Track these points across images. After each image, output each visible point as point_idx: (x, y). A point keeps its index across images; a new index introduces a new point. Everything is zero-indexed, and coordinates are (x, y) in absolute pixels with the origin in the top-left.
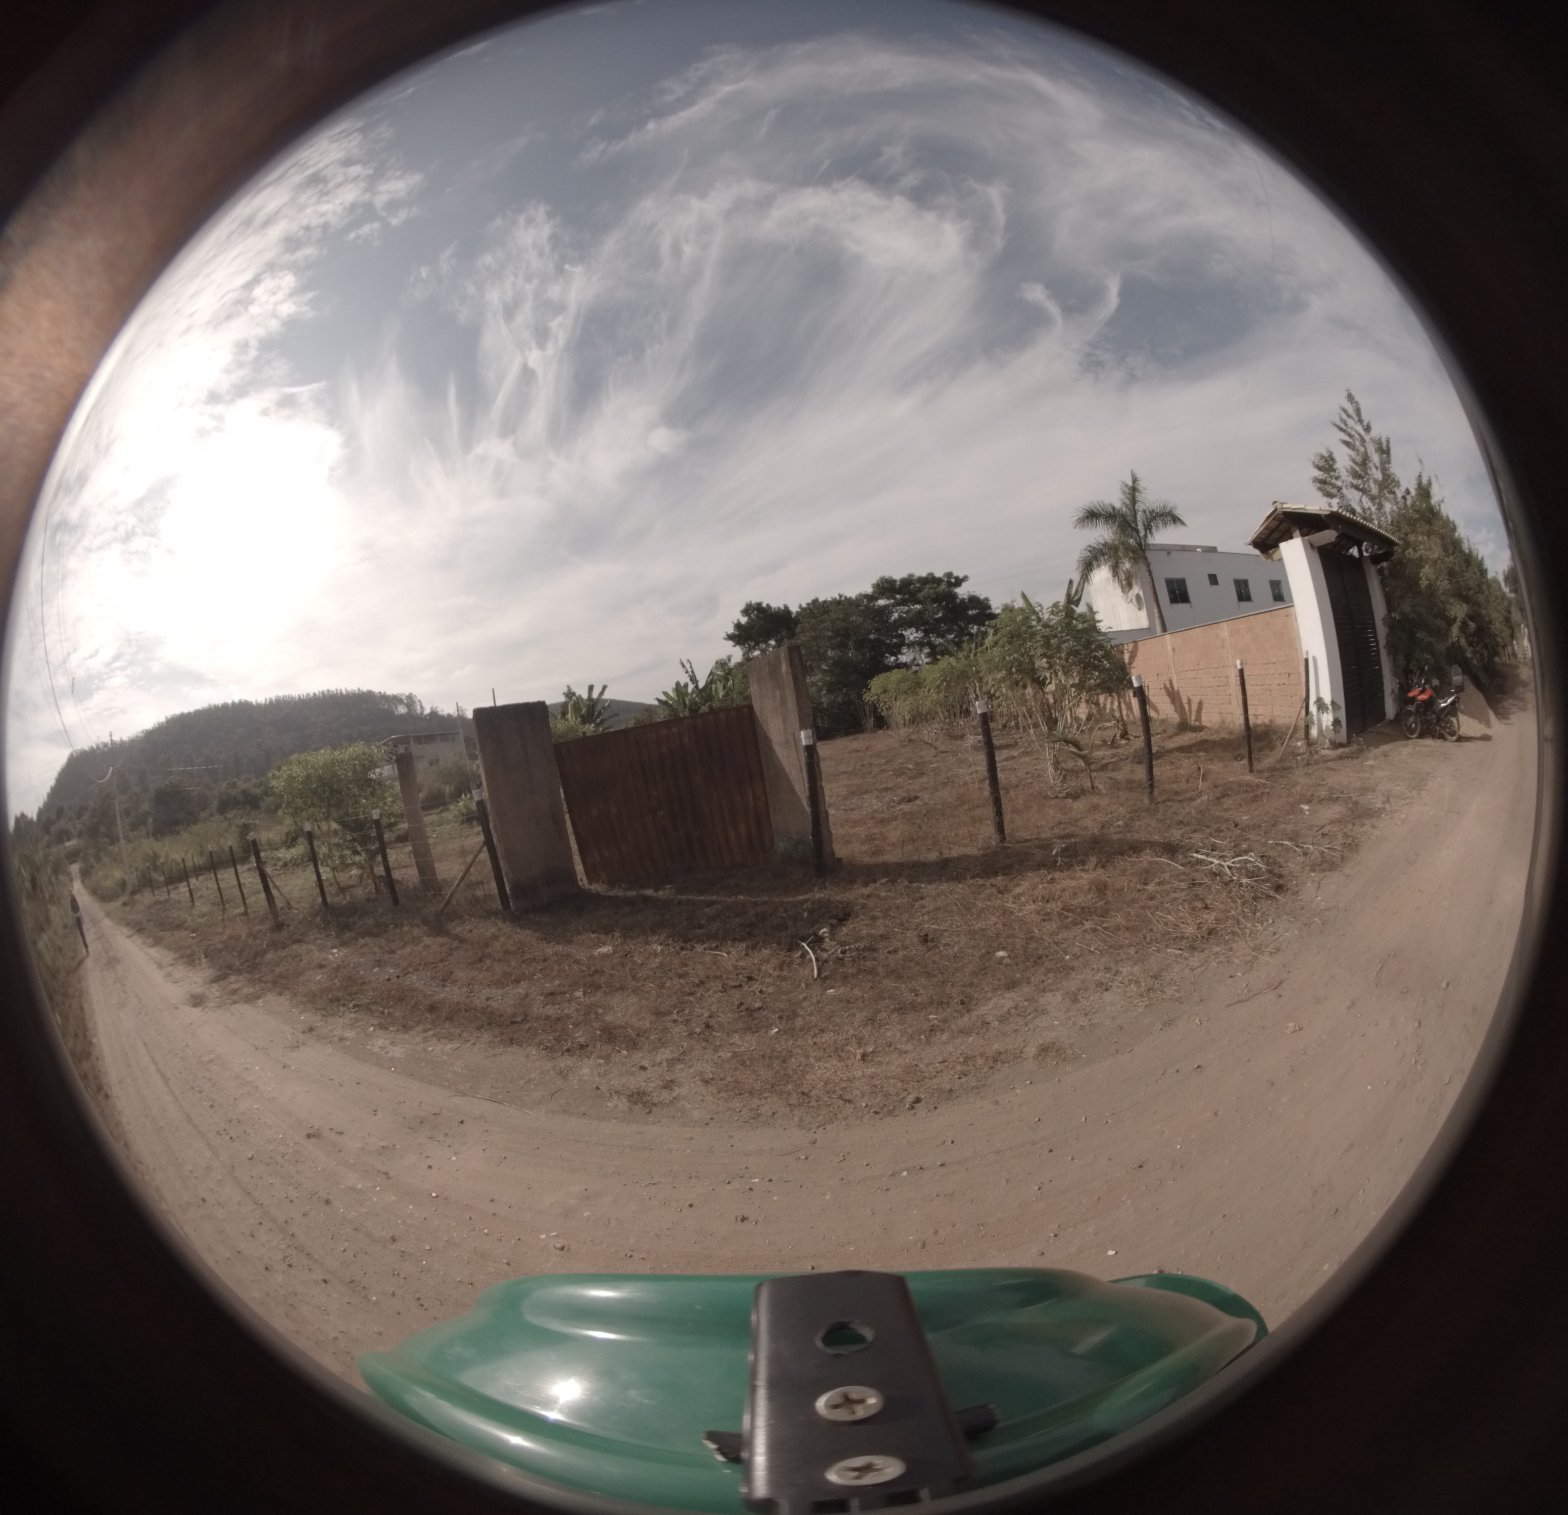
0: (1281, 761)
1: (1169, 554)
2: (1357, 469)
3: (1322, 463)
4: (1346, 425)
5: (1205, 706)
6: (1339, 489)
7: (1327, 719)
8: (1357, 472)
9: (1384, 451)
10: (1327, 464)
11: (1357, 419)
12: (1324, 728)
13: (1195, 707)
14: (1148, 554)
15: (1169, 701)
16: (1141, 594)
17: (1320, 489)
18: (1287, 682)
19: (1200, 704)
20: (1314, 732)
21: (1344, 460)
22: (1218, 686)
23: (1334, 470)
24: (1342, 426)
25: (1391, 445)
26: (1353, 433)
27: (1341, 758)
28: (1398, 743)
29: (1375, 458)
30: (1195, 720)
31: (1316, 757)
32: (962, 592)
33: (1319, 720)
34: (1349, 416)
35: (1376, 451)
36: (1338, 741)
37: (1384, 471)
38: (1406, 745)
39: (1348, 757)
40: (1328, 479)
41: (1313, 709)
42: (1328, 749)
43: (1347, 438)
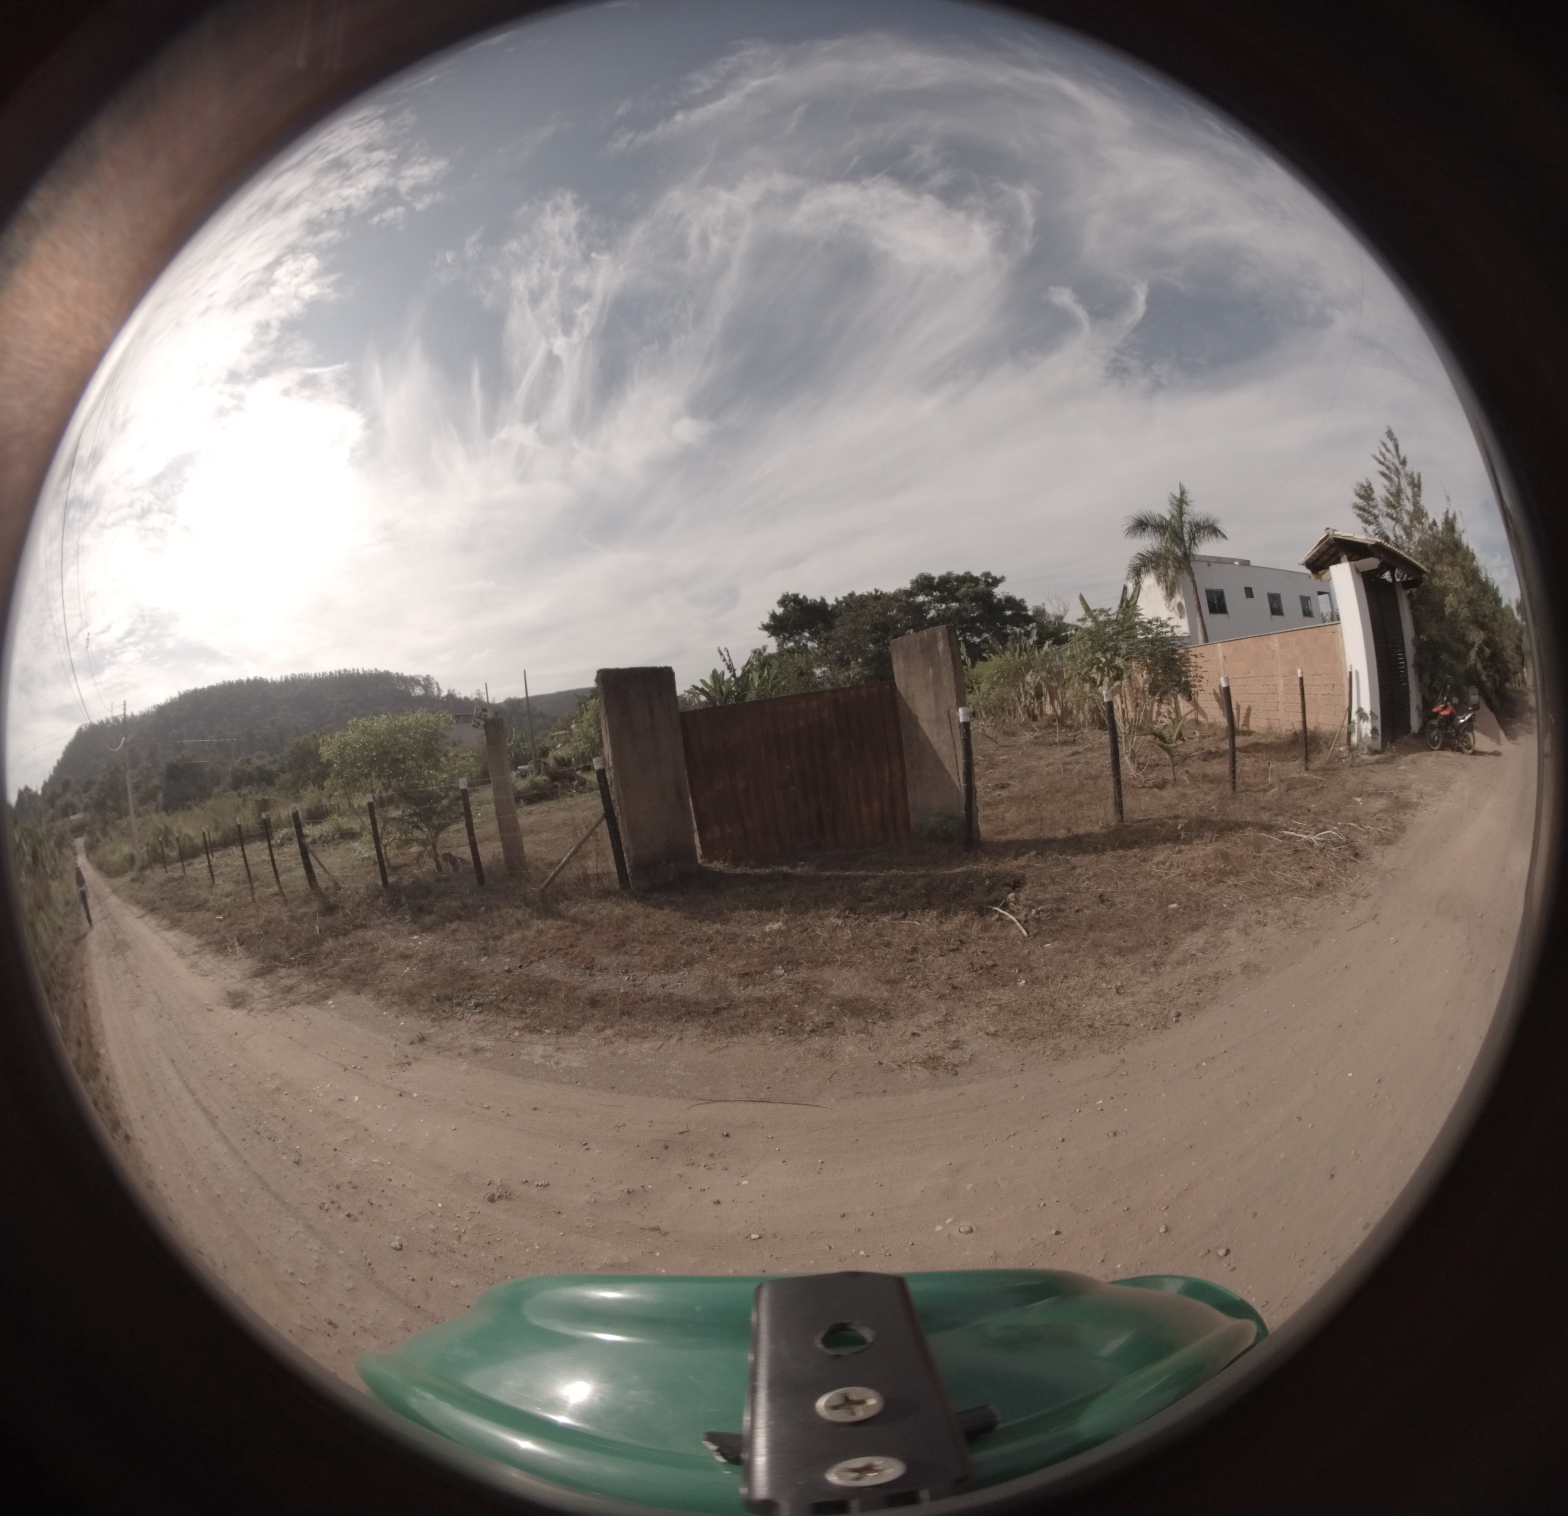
0: (1328, 762)
1: (1209, 565)
2: (1391, 499)
3: (1362, 493)
4: (1385, 458)
5: (1253, 711)
6: (1376, 517)
7: (1366, 727)
8: (1391, 502)
9: (1416, 485)
10: (1366, 493)
11: (1394, 452)
12: (1363, 735)
13: (1243, 712)
14: (1193, 564)
15: (1218, 706)
16: (1183, 603)
17: (1359, 516)
18: (1331, 693)
19: (1249, 710)
20: (1355, 739)
21: (1380, 490)
22: (1267, 694)
23: (1373, 499)
24: (1381, 459)
25: (1422, 480)
26: (1391, 466)
27: (1378, 762)
28: (1423, 753)
29: (1408, 491)
30: (1243, 725)
31: (1357, 761)
32: (999, 592)
33: (1359, 729)
34: (1388, 450)
35: (1409, 484)
36: (1374, 748)
37: (1416, 504)
38: (1430, 755)
39: (1384, 762)
40: (1367, 507)
41: (1354, 717)
42: (1366, 754)
43: (1383, 469)
